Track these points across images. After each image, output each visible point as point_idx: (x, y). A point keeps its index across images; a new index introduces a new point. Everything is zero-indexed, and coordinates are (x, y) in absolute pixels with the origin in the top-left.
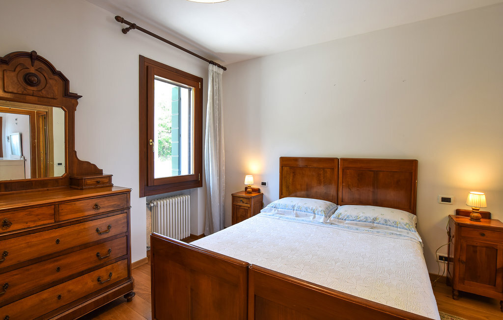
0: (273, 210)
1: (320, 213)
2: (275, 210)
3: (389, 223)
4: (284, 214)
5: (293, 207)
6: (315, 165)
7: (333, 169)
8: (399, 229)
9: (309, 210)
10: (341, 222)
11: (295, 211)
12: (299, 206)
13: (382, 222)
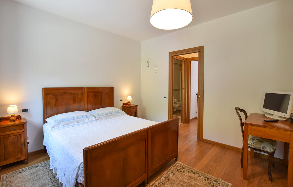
0: (61, 124)
1: (90, 116)
2: (62, 124)
3: (117, 112)
4: (69, 124)
5: (74, 117)
6: (72, 92)
7: (83, 93)
8: (120, 113)
9: (84, 117)
10: (101, 117)
11: (76, 120)
12: (78, 116)
13: (115, 112)
